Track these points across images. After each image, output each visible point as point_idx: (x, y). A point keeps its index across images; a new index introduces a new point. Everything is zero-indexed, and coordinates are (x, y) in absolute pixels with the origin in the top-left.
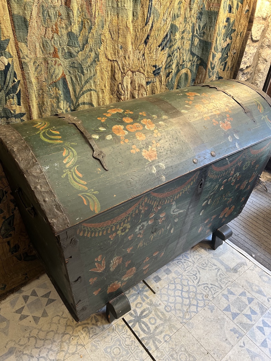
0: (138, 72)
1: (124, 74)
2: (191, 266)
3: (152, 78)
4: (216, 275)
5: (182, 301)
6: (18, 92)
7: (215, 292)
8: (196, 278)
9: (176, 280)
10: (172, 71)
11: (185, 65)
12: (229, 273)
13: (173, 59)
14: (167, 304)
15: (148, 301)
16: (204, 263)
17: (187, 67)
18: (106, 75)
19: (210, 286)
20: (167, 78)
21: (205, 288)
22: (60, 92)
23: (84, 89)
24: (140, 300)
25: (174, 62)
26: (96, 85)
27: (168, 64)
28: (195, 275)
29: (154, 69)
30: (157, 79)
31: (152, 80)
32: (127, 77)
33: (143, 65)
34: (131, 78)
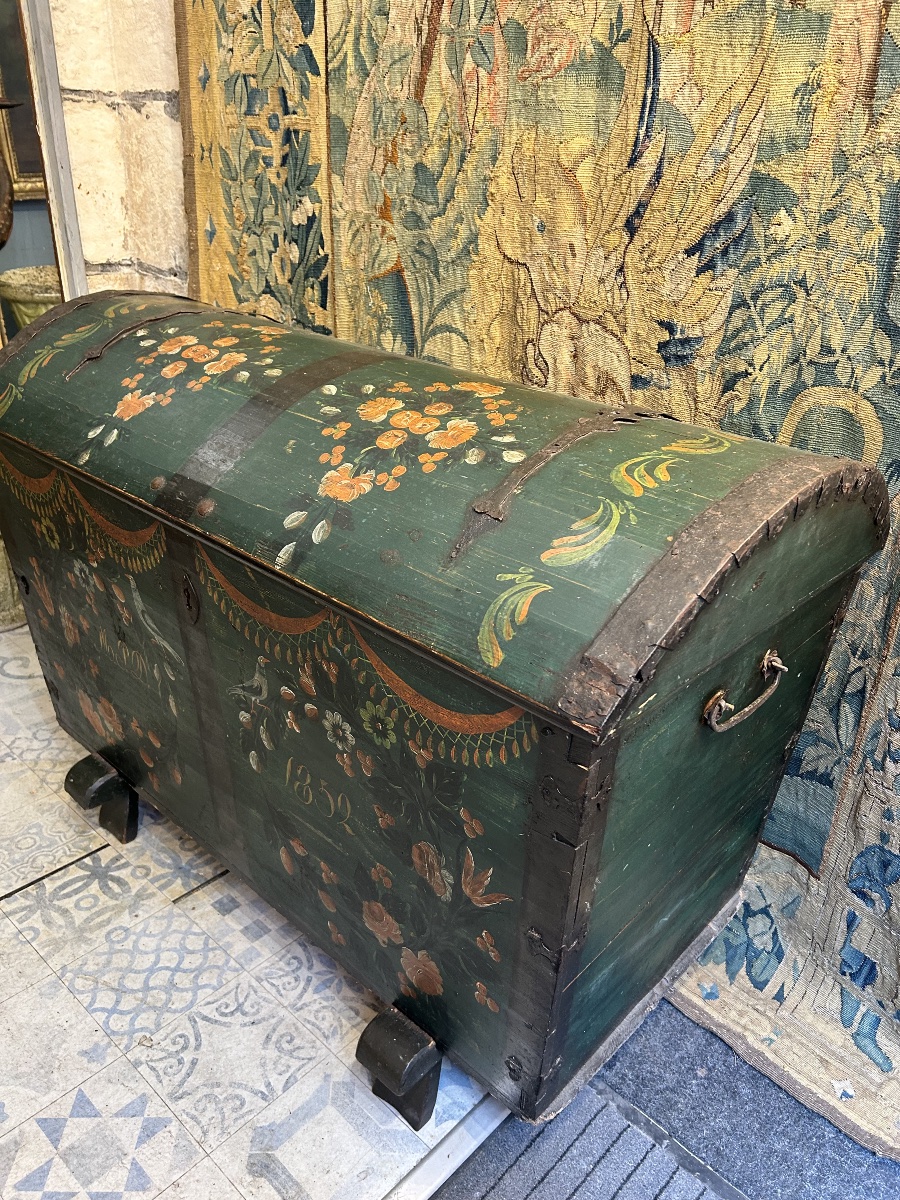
0: (598, 327)
1: (547, 317)
2: (279, 997)
3: (654, 367)
4: (240, 1085)
5: (139, 968)
6: (322, 278)
7: (161, 1073)
8: (227, 1011)
9: (218, 952)
10: (751, 374)
11: (838, 370)
12: (245, 1137)
13: (758, 323)
14: (134, 933)
15: (152, 889)
16: (297, 1042)
17: (853, 383)
18: (494, 301)
19: (187, 1057)
20: (724, 392)
21: (178, 1039)
22: (385, 307)
23: (438, 321)
24: (158, 873)
25: (761, 333)
26: (465, 321)
27: (734, 336)
28: (239, 1008)
29: (666, 336)
30: (677, 381)
31: (655, 377)
32: (555, 327)
33: (619, 305)
34: (573, 338)
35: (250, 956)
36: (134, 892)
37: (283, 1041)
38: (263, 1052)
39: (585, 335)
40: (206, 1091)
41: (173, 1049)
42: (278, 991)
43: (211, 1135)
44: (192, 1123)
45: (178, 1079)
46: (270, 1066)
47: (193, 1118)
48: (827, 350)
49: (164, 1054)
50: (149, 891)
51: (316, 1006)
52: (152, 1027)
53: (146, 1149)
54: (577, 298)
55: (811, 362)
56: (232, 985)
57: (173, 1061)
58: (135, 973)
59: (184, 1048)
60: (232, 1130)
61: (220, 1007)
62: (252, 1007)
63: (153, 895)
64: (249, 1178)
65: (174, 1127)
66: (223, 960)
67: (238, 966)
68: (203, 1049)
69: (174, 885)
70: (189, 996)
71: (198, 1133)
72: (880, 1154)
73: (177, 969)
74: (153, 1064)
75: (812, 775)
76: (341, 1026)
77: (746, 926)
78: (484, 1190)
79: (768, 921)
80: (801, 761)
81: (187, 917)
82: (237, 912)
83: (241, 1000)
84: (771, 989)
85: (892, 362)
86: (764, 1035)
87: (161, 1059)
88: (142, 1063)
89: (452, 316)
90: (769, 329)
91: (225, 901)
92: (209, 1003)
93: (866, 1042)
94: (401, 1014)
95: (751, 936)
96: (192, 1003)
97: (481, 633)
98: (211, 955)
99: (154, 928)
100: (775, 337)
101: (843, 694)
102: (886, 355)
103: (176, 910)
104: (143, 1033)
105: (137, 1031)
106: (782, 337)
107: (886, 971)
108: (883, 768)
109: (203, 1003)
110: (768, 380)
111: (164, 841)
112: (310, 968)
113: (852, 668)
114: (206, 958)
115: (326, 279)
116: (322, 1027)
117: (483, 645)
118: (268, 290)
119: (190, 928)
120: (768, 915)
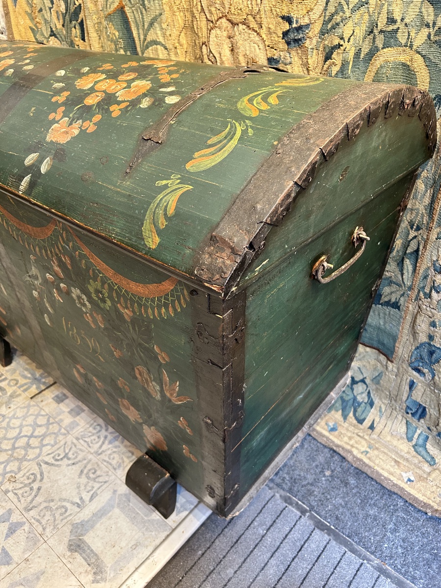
0: (244, 27)
1: (212, 25)
2: (88, 448)
3: (281, 52)
4: (65, 500)
5: (10, 437)
6: (79, 21)
7: (20, 496)
8: (59, 458)
9: (55, 425)
10: (342, 46)
11: (399, 35)
12: (67, 529)
13: (345, 7)
14: (8, 418)
15: (19, 392)
16: (98, 473)
17: (409, 43)
18: (180, 19)
19: (35, 486)
20: (325, 61)
21: (31, 476)
22: (117, 34)
23: (149, 39)
24: (23, 383)
25: (348, 14)
26: (164, 35)
27: (330, 20)
28: (66, 456)
29: (286, 26)
30: (296, 59)
31: (282, 57)
32: (218, 32)
33: (256, 9)
34: (229, 37)
35: (73, 425)
36: (9, 394)
37: (90, 473)
38: (78, 480)
39: (237, 34)
40: (45, 505)
41: (27, 482)
42: (88, 444)
43: (48, 530)
44: (37, 524)
45: (30, 498)
46: (82, 487)
47: (38, 521)
48: (392, 21)
49: (22, 485)
50: (18, 393)
51: (109, 452)
52: (16, 470)
53: (10, 540)
54: (230, 8)
55: (381, 31)
56: (62, 443)
57: (27, 489)
58: (8, 440)
59: (34, 481)
60: (59, 526)
61: (55, 456)
62: (73, 454)
63: (20, 395)
64: (69, 554)
65: (26, 527)
66: (58, 429)
67: (66, 432)
68: (44, 480)
69: (32, 389)
70: (37, 451)
71: (40, 529)
72: (430, 514)
73: (32, 436)
74: (16, 491)
75: (387, 304)
76: (123, 462)
77: (352, 389)
78: (204, 550)
79: (365, 386)
80: (381, 296)
81: (38, 406)
82: (67, 401)
83: (67, 451)
84: (367, 423)
85: (434, 24)
86: (363, 449)
87: (20, 488)
88: (9, 491)
89: (155, 34)
90: (353, 11)
91: (60, 395)
92: (49, 454)
93: (421, 449)
94: (150, 459)
95: (355, 394)
96: (39, 455)
97: (144, 225)
98: (51, 427)
99: (20, 413)
100: (357, 15)
101: (405, 253)
102: (430, 19)
103: (32, 403)
104: (11, 474)
105: (8, 473)
106: (362, 16)
107: (432, 412)
108: (430, 296)
109: (45, 454)
110: (353, 49)
111: (28, 364)
112: (107, 430)
113: (410, 237)
114: (48, 428)
115: (82, 21)
116: (113, 463)
117: (146, 233)
118: (52, 34)
119: (39, 412)
120: (365, 383)
